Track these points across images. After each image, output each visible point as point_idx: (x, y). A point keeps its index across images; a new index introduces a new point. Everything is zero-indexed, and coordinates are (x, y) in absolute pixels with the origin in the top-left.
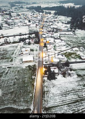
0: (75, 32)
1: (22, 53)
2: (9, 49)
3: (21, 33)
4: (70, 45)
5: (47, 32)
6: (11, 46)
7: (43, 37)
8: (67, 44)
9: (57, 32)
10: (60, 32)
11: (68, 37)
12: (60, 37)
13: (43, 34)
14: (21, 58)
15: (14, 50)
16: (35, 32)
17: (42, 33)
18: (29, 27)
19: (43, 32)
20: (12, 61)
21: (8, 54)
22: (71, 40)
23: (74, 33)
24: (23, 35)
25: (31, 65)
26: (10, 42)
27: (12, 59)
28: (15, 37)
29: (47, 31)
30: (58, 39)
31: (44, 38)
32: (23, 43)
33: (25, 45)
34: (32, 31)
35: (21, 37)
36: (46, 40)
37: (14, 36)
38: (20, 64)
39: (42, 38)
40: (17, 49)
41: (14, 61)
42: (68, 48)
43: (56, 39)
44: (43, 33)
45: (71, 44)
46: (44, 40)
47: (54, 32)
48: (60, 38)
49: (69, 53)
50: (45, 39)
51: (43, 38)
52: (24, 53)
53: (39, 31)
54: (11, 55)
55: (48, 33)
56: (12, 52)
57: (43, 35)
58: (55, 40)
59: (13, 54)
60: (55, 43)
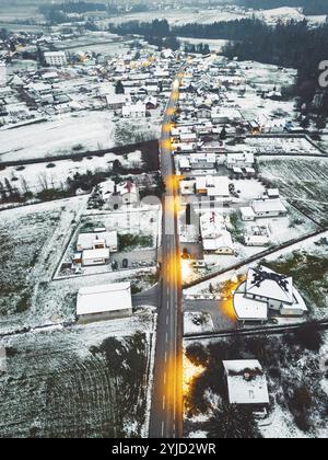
0: (323, 137)
1: (78, 256)
2: (17, 235)
3: (79, 148)
4: (306, 211)
5: (196, 141)
6: (29, 217)
7: (181, 169)
8: (295, 204)
9: (239, 141)
10: (254, 140)
11: (293, 166)
12: (254, 165)
13: (179, 151)
14: (73, 291)
15: (43, 241)
16: (144, 143)
17: (175, 145)
18: (116, 115)
19: (178, 139)
20: (23, 307)
21: (9, 263)
22: (309, 185)
23: (315, 142)
24: (89, 155)
25: (119, 339)
26: (29, 195)
27: (27, 297)
28: (53, 166)
29: (194, 136)
30: (249, 178)
31: (183, 170)
32: (87, 197)
33: (95, 207)
34: (129, 134)
35: (77, 164)
36: (190, 183)
37: (50, 160)
38: (66, 325)
39: (174, 173)
40: (58, 232)
41: (33, 308)
42: (302, 230)
43: (238, 176)
44: (179, 145)
45: (314, 204)
46: (184, 184)
47: (228, 140)
48: (257, 172)
49: (309, 258)
50: (188, 179)
51: (178, 173)
52: (89, 256)
53: (158, 136)
54: (26, 266)
55: (199, 144)
56: (31, 248)
57: (177, 157)
58: (234, 181)
59: (33, 264)
60: (234, 200)
